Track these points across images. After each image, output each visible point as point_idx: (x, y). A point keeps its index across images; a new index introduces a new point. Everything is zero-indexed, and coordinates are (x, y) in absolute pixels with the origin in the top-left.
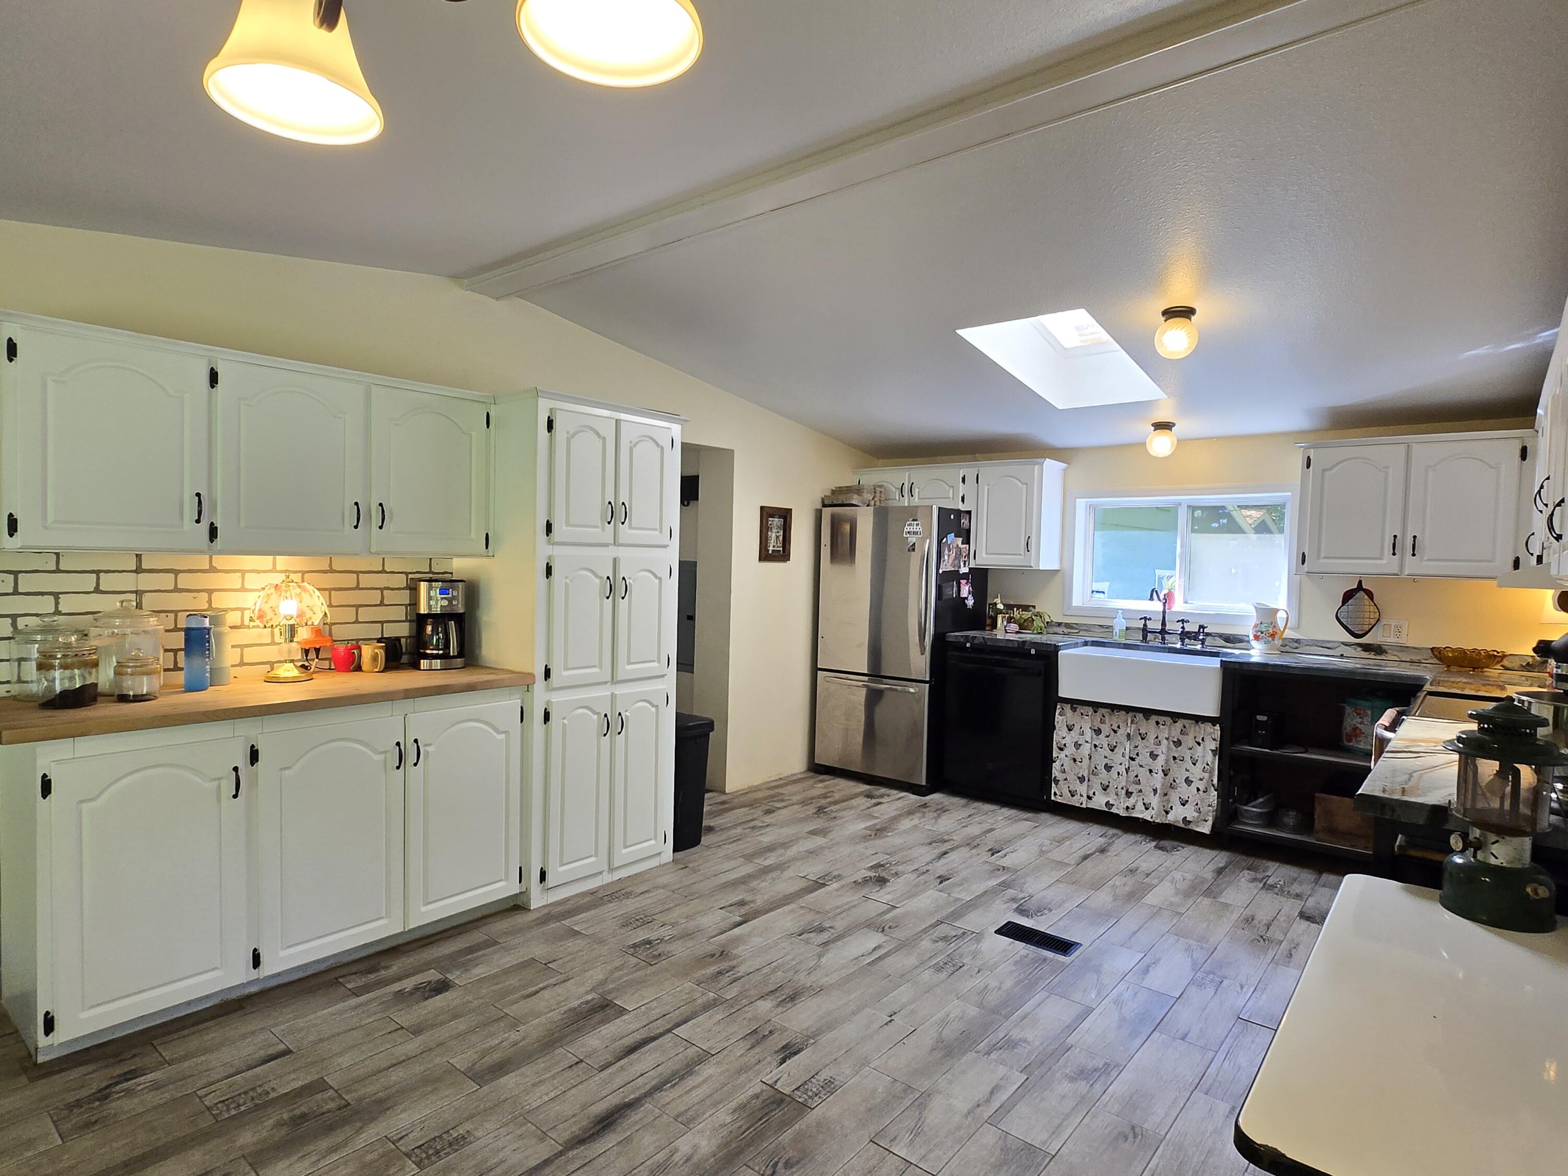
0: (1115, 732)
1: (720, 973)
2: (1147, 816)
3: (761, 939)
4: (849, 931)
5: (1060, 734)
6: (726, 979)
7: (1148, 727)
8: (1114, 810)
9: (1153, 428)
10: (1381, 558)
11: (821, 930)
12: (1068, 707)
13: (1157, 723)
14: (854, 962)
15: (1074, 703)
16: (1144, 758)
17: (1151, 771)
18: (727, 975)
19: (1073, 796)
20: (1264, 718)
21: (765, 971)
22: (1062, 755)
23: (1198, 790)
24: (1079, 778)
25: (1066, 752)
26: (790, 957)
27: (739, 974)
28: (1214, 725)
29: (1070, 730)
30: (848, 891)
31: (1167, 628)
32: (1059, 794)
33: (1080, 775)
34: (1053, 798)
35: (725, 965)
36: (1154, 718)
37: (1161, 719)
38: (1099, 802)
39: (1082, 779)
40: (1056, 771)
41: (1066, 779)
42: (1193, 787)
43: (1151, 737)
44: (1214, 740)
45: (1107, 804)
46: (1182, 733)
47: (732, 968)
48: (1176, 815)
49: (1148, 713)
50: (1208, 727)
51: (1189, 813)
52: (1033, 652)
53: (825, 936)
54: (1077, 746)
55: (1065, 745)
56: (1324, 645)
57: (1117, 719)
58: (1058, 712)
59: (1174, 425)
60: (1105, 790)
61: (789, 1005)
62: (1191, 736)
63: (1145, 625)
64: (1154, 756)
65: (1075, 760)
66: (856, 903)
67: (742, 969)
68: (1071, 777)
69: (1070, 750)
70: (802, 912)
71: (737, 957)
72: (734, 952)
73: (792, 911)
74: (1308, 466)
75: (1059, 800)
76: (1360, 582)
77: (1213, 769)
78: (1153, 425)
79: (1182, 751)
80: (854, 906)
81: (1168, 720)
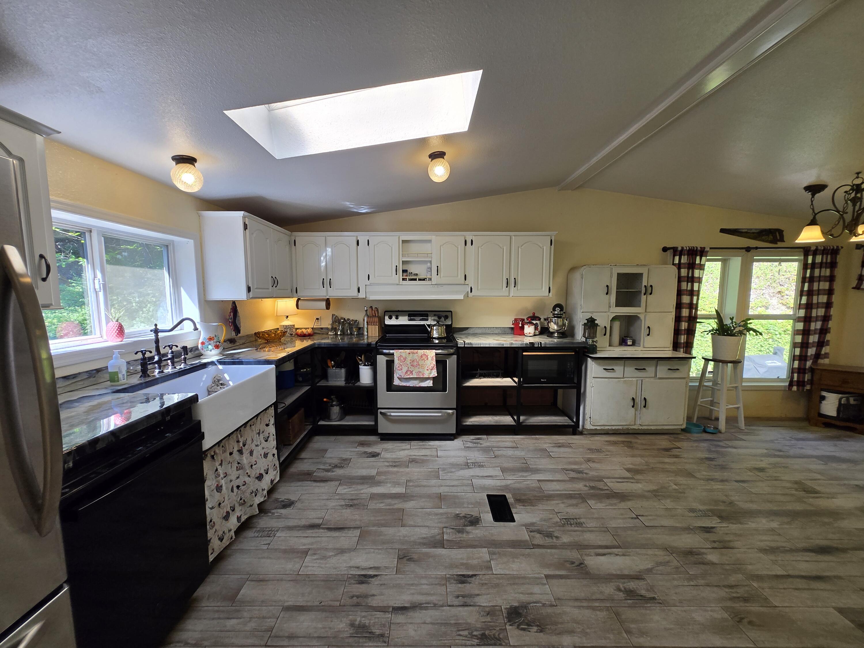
1: (746, 600)
3: (693, 615)
4: (609, 578)
6: (741, 592)
10: (269, 289)
11: (630, 593)
12: (209, 458)
14: (628, 554)
15: (211, 451)
18: (739, 595)
19: (222, 541)
21: (702, 582)
23: (272, 457)
26: (676, 583)
27: (727, 590)
28: (272, 407)
30: (562, 623)
31: (161, 355)
33: (224, 514)
35: (739, 605)
39: (227, 516)
42: (269, 459)
43: (248, 441)
44: (273, 417)
46: (260, 424)
47: (732, 599)
48: (268, 484)
50: (270, 410)
51: (271, 475)
53: (632, 585)
57: (233, 443)
61: (694, 550)
62: (263, 423)
63: (144, 358)
64: (251, 454)
65: (220, 504)
66: (571, 603)
67: (723, 593)
68: (219, 524)
70: (633, 626)
71: (725, 609)
72: (726, 615)
73: (642, 633)
74: (246, 229)
77: (274, 436)
79: (261, 437)
80: (576, 600)
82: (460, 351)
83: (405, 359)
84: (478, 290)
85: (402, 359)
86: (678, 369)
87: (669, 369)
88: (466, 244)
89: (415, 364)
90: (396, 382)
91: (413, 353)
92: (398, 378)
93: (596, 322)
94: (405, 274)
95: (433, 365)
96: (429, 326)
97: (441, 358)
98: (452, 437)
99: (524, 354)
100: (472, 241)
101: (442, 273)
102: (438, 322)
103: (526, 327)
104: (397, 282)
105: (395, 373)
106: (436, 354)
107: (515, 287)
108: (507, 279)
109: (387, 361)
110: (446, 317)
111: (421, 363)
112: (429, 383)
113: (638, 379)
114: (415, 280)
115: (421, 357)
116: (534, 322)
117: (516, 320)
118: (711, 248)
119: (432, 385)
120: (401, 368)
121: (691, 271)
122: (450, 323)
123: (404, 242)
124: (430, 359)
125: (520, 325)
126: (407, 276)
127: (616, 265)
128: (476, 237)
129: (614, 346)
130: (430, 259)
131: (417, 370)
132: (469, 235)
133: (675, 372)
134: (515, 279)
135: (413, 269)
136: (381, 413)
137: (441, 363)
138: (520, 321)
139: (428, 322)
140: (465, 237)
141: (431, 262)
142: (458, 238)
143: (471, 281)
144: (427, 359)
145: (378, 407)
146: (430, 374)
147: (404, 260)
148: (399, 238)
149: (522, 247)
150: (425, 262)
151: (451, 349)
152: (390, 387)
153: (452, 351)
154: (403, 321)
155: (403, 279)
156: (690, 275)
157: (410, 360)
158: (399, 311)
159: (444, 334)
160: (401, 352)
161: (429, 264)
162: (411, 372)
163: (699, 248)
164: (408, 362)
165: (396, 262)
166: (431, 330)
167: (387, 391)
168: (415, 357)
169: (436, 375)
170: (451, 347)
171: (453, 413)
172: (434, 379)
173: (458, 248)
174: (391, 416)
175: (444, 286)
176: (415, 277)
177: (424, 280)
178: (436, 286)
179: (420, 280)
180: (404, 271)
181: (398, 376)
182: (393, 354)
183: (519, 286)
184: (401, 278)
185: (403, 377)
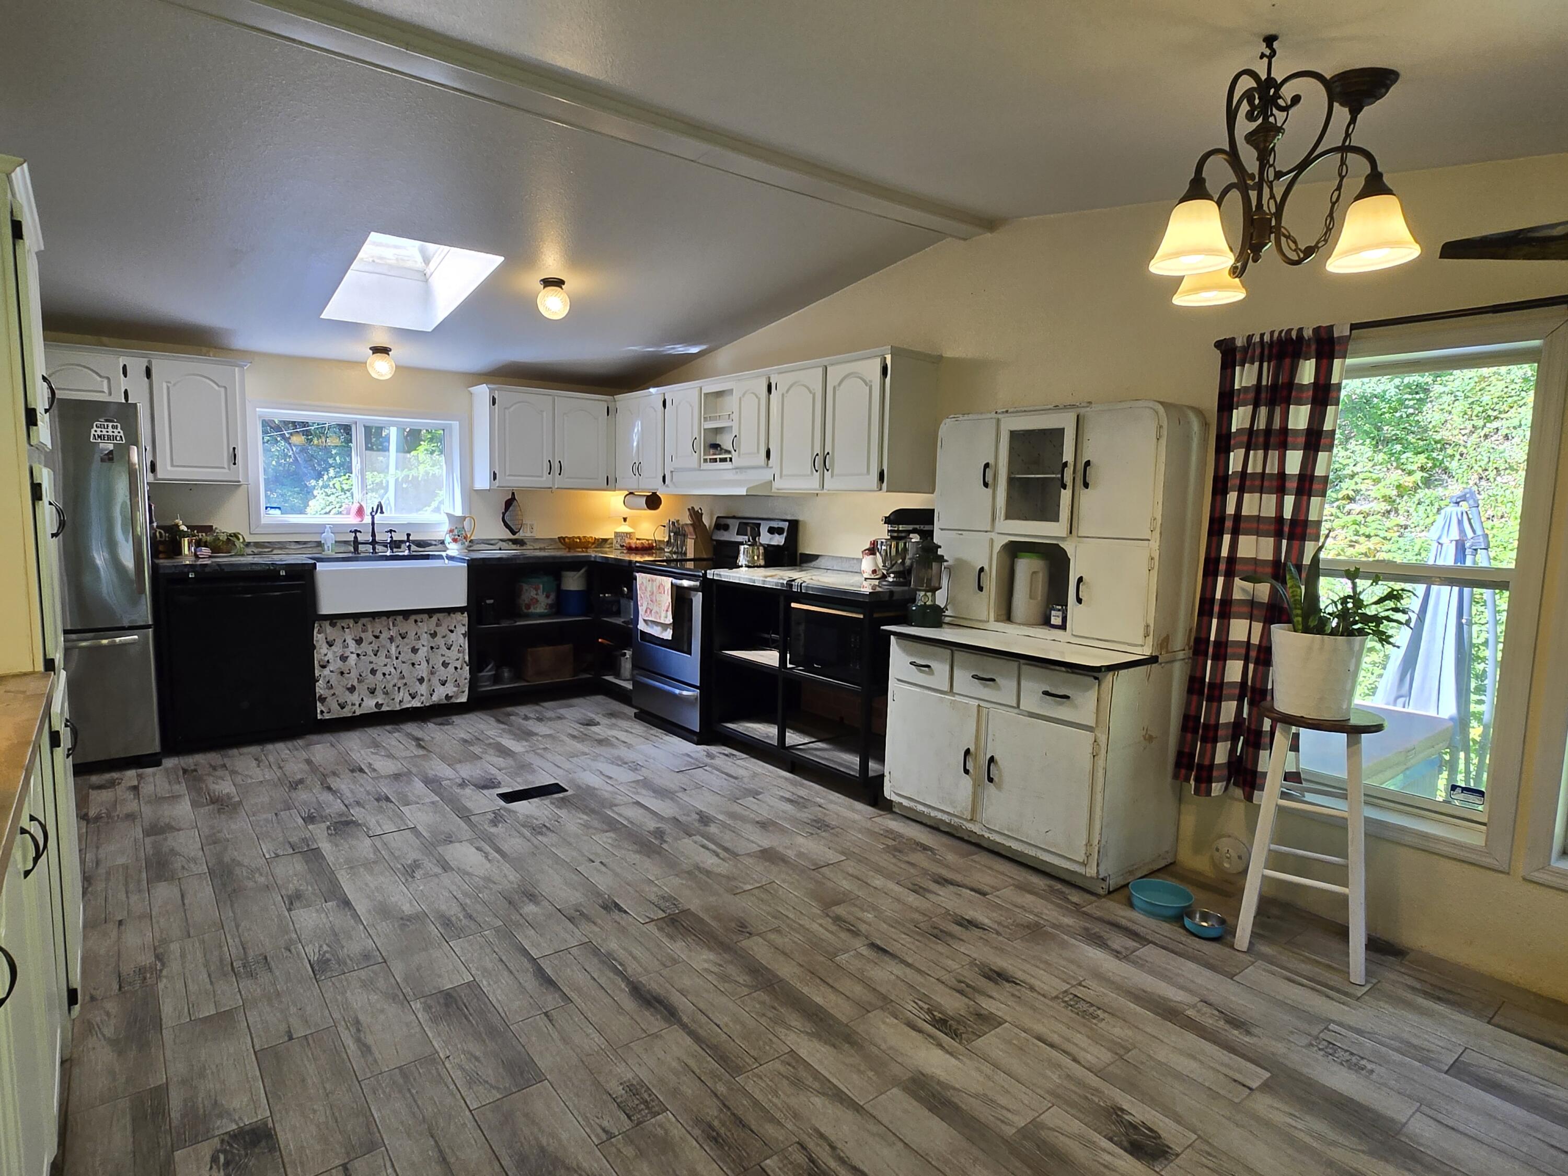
0: (377, 637)
2: (416, 703)
5: (322, 652)
7: (409, 627)
8: (384, 708)
9: (371, 352)
10: (542, 477)
12: (326, 624)
13: (416, 621)
15: (333, 619)
16: (407, 655)
17: (413, 664)
19: (343, 708)
20: (491, 601)
22: (326, 672)
23: (456, 668)
24: (348, 689)
25: (331, 667)
28: (463, 613)
29: (331, 646)
31: (377, 539)
32: (326, 711)
33: (349, 686)
34: (319, 717)
36: (413, 617)
37: (418, 617)
38: (369, 705)
39: (352, 689)
40: (320, 688)
41: (334, 694)
42: (451, 668)
43: (411, 635)
44: (464, 625)
45: (377, 705)
46: (437, 625)
48: (439, 695)
49: (406, 614)
50: (458, 616)
51: (450, 689)
52: (283, 573)
54: (344, 658)
55: (328, 662)
56: (487, 542)
57: (379, 625)
58: (316, 631)
59: (390, 350)
60: (373, 693)
62: (444, 626)
63: (356, 537)
64: (415, 650)
65: (342, 673)
68: (339, 690)
69: (336, 665)
74: (494, 403)
75: (327, 716)
76: (513, 494)
77: (465, 649)
78: (371, 349)
79: (439, 640)
81: (425, 616)
83: (646, 588)
85: (643, 587)
86: (1067, 697)
87: (1046, 693)
88: (770, 391)
89: (654, 598)
90: (643, 626)
91: (652, 580)
92: (643, 619)
93: (940, 552)
94: (713, 451)
95: (668, 604)
98: (695, 739)
101: (741, 448)
104: (696, 465)
106: (675, 587)
107: (828, 470)
108: (818, 455)
110: (780, 531)
111: (658, 597)
112: (669, 635)
113: (982, 704)
114: (716, 461)
115: (659, 587)
118: (1353, 327)
119: (671, 638)
120: (642, 602)
121: (1278, 410)
123: (706, 395)
127: (1007, 412)
128: (781, 375)
129: (1016, 623)
131: (655, 608)
133: (1061, 704)
134: (828, 453)
140: (769, 378)
141: (733, 428)
142: (760, 382)
143: (774, 461)
144: (664, 592)
146: (666, 617)
147: (706, 426)
148: (700, 390)
153: (697, 584)
156: (1277, 425)
157: (650, 591)
160: (642, 578)
162: (651, 612)
163: (1308, 333)
164: (648, 594)
165: (696, 431)
168: (654, 586)
169: (671, 621)
173: (760, 399)
177: (725, 460)
179: (721, 461)
180: (714, 446)
181: (641, 615)
183: (834, 469)
184: (702, 458)
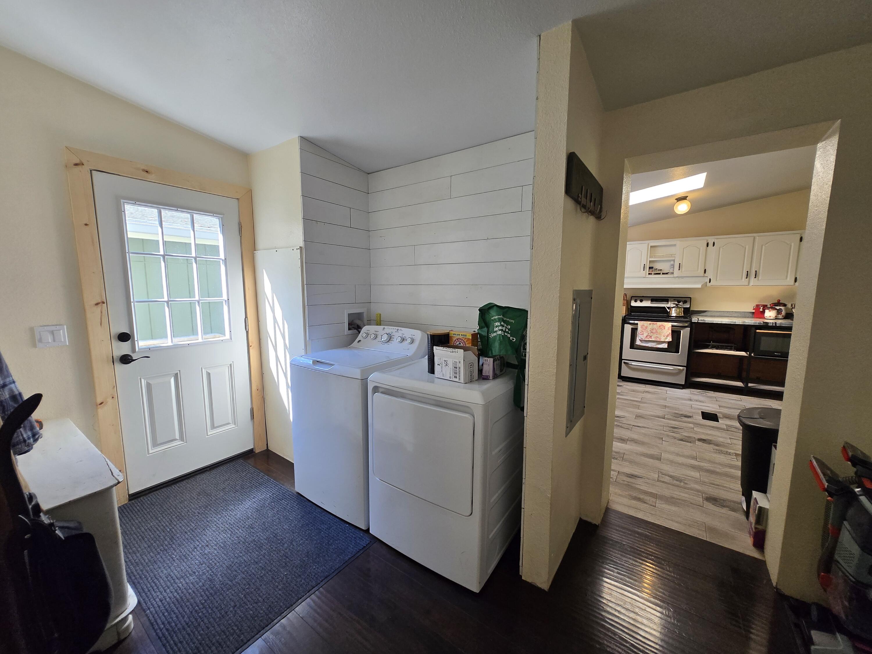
82: (694, 325)
83: (646, 327)
84: (716, 280)
85: (644, 327)
88: (708, 246)
89: (654, 331)
90: (638, 342)
91: (653, 324)
92: (640, 340)
94: (651, 270)
95: (668, 333)
96: (668, 308)
97: (676, 329)
98: (681, 387)
99: (757, 331)
100: (714, 243)
101: (683, 269)
102: (677, 305)
103: (767, 311)
104: (644, 276)
105: (637, 336)
106: (672, 326)
107: (755, 278)
108: (747, 272)
109: (632, 328)
110: (685, 302)
111: (659, 331)
112: (665, 346)
114: (660, 274)
115: (660, 326)
116: (778, 308)
117: (757, 306)
119: (667, 347)
120: (642, 333)
122: (688, 306)
123: (651, 247)
124: (666, 328)
125: (761, 310)
126: (653, 271)
128: (718, 240)
130: (674, 259)
131: (655, 335)
132: (711, 240)
134: (756, 271)
135: (657, 266)
136: (624, 363)
137: (676, 333)
138: (762, 306)
139: (668, 306)
140: (707, 241)
141: (674, 261)
142: (701, 242)
143: (710, 274)
144: (664, 329)
145: (623, 358)
146: (666, 339)
147: (650, 260)
148: (648, 245)
149: (766, 245)
150: (670, 261)
151: (687, 323)
152: (633, 346)
153: (686, 324)
154: (647, 304)
155: (649, 274)
157: (651, 329)
158: (643, 297)
159: (682, 314)
160: (643, 323)
161: (672, 262)
162: (651, 337)
164: (649, 329)
165: (644, 262)
166: (670, 311)
167: (630, 348)
168: (655, 326)
169: (671, 340)
170: (686, 322)
171: (683, 370)
172: (669, 343)
173: (700, 249)
174: (631, 365)
175: (684, 278)
176: (659, 272)
177: (667, 274)
178: (677, 278)
179: (663, 274)
180: (650, 268)
181: (640, 338)
182: (637, 324)
183: (760, 277)
184: (648, 272)
185: (643, 339)
